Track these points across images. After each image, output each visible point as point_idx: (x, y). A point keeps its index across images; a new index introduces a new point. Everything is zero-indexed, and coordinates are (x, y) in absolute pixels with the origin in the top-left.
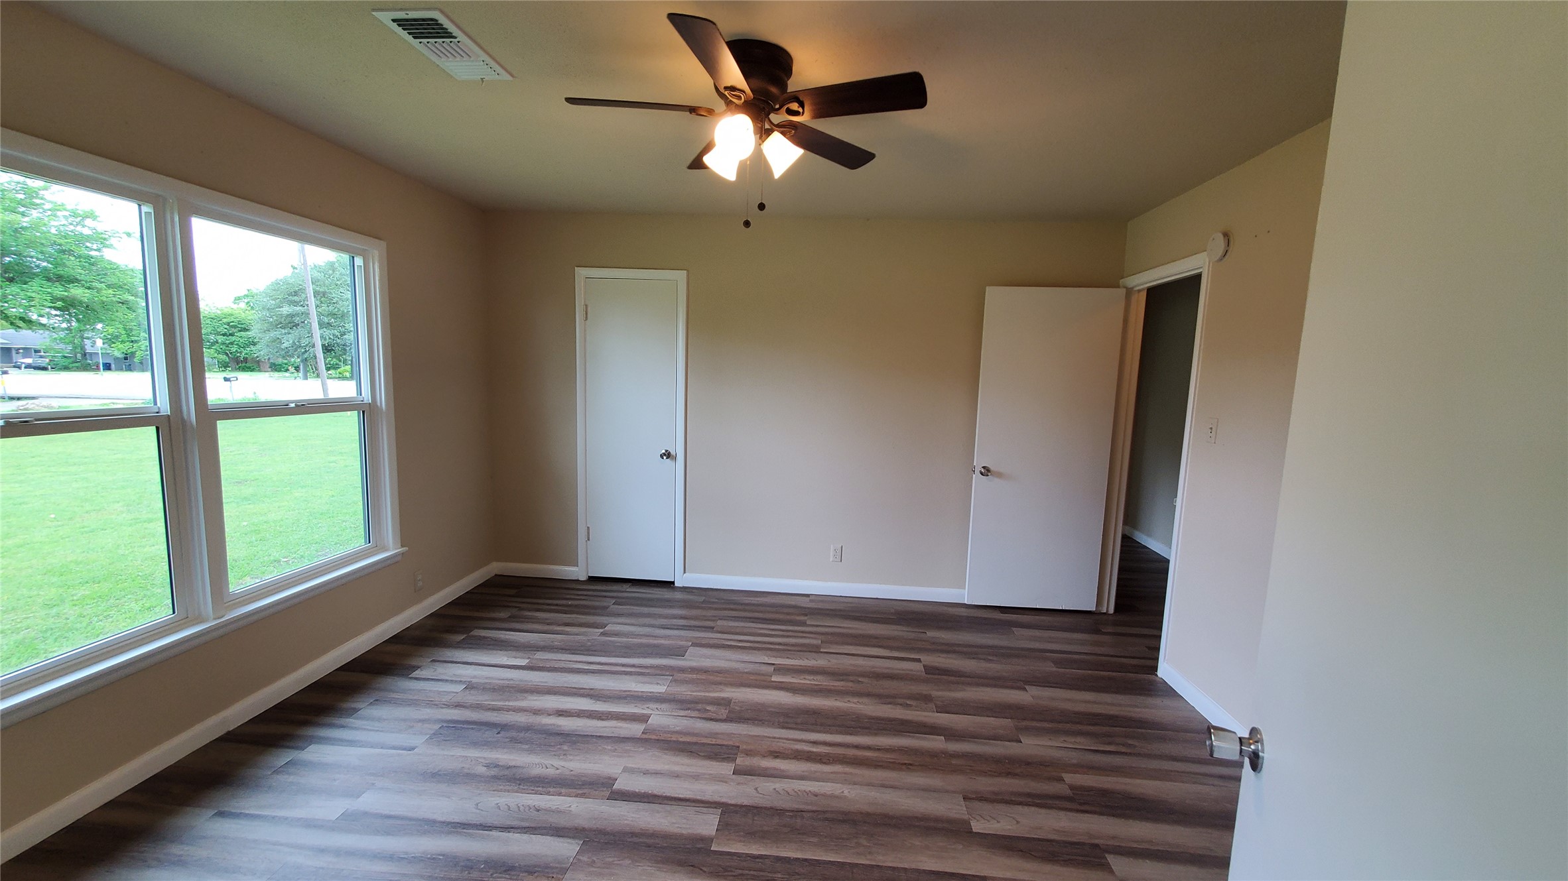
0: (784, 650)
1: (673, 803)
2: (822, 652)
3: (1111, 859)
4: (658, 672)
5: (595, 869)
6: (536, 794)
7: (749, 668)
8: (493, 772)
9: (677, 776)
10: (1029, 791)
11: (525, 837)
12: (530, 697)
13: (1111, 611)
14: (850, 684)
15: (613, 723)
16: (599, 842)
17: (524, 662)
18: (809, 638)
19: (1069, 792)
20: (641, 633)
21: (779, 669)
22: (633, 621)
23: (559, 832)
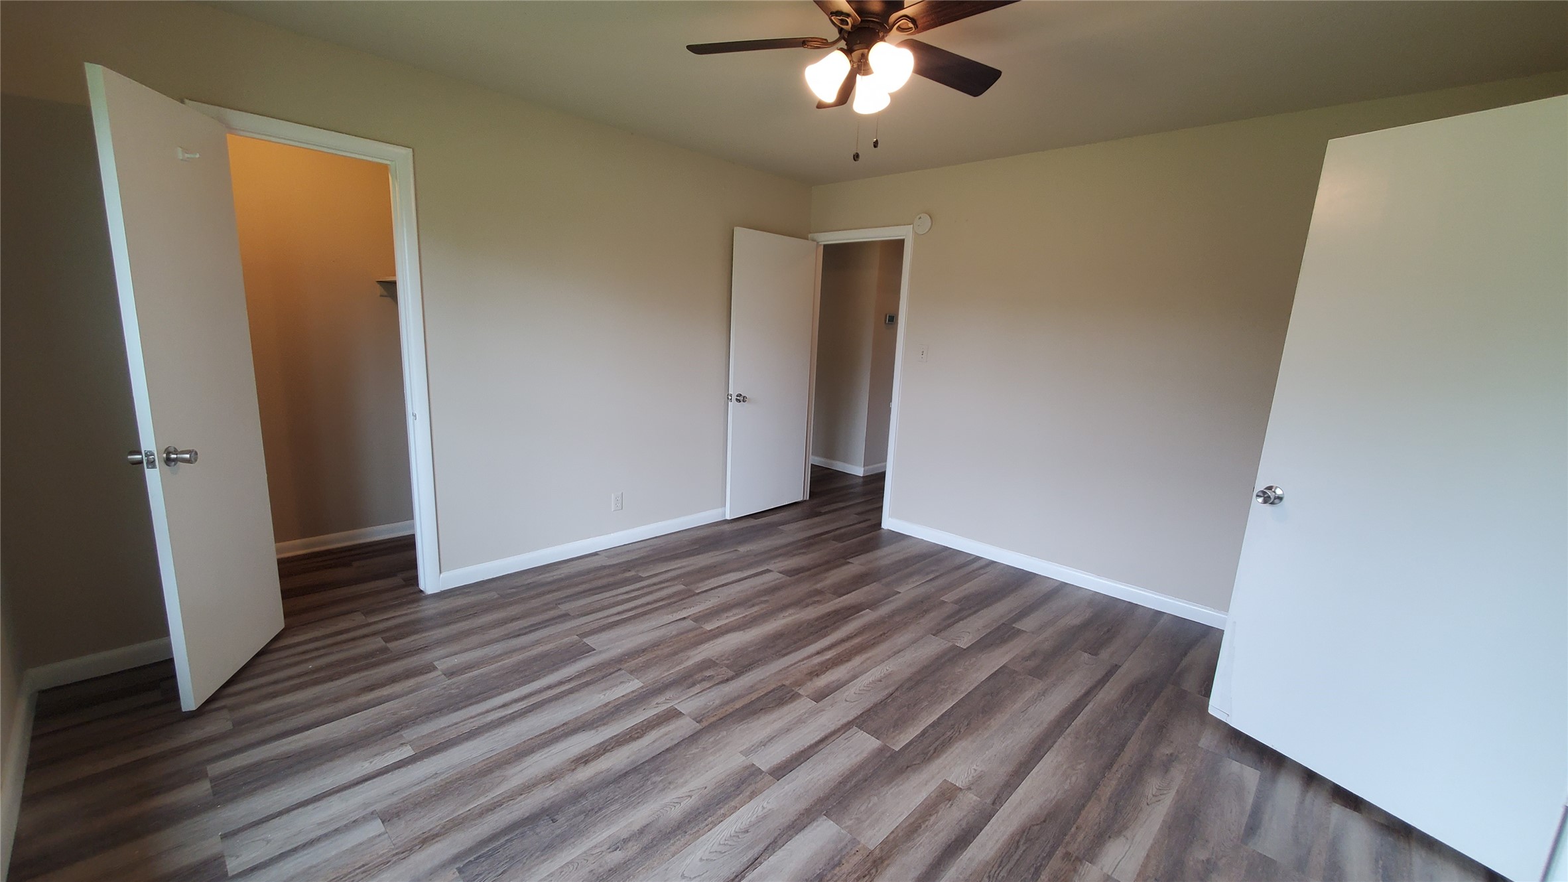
0: (669, 604)
1: (821, 747)
2: (699, 593)
3: (1017, 626)
4: (599, 674)
5: (868, 822)
6: (716, 825)
7: (673, 630)
8: (633, 848)
9: (787, 730)
10: (946, 615)
11: (780, 854)
12: (511, 771)
13: (808, 498)
14: (763, 606)
15: (653, 735)
16: (834, 806)
17: (407, 752)
18: (667, 587)
19: (957, 607)
20: (497, 653)
21: (700, 618)
22: (455, 647)
23: (796, 826)
